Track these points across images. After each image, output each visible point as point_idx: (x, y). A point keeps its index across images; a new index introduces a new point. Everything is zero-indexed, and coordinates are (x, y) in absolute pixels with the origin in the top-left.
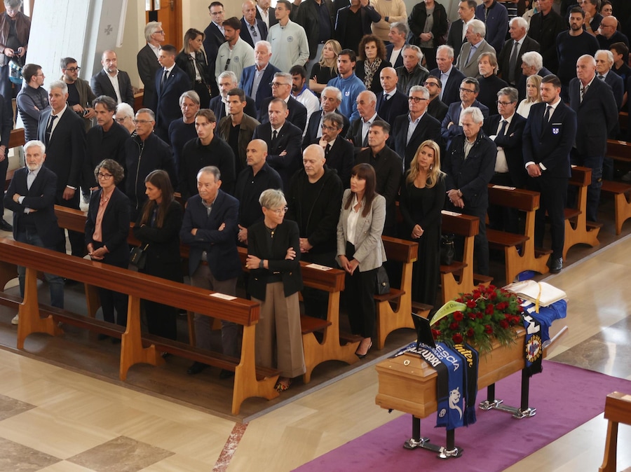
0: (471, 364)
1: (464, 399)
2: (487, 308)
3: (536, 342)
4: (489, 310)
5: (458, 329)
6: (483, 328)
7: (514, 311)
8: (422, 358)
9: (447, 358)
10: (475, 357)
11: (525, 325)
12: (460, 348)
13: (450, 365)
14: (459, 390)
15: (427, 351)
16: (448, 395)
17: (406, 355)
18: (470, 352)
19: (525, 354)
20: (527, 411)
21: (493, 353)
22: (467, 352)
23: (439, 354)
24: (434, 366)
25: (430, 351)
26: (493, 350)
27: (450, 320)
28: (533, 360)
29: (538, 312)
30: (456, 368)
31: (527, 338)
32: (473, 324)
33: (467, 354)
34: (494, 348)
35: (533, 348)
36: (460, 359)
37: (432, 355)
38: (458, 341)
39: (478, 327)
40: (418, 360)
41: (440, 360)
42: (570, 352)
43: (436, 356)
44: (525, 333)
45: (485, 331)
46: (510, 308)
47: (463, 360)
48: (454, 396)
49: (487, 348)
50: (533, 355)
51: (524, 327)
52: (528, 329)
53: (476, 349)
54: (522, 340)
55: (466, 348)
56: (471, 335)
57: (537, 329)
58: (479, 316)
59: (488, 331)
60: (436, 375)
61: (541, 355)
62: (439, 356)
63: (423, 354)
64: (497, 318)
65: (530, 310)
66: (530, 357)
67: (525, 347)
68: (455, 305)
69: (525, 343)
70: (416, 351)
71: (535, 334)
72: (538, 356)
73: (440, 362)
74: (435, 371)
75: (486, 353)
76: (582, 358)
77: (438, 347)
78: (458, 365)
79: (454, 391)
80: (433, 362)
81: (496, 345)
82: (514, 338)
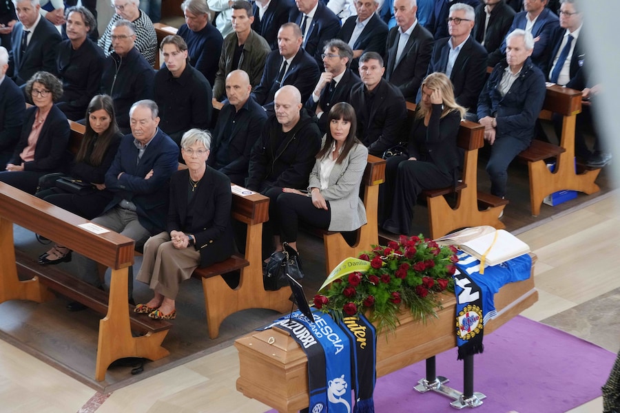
0: (365, 344)
1: (353, 391)
2: (398, 269)
3: (473, 314)
4: (401, 271)
5: (352, 296)
6: (387, 296)
7: (441, 272)
8: (293, 335)
9: (328, 337)
10: (370, 337)
11: (456, 291)
12: (351, 323)
13: (330, 346)
14: (345, 379)
15: (302, 326)
16: (326, 386)
17: (274, 329)
18: (364, 328)
19: (456, 329)
20: (471, 399)
21: (399, 330)
22: (361, 328)
23: (319, 330)
24: (306, 347)
25: (305, 325)
26: (400, 325)
27: (343, 283)
28: (468, 337)
29: (482, 273)
30: (338, 351)
31: (458, 310)
32: (374, 290)
33: (358, 331)
34: (402, 323)
35: (469, 321)
36: (347, 339)
37: (307, 331)
38: (349, 312)
39: (381, 295)
40: (287, 337)
41: (316, 339)
42: (575, 311)
43: (312, 334)
44: (455, 302)
45: (390, 300)
46: (435, 267)
47: (351, 339)
48: (337, 388)
49: (390, 323)
50: (469, 330)
51: (454, 293)
52: (460, 297)
53: (375, 324)
54: (452, 310)
55: (360, 323)
56: (370, 305)
57: (476, 296)
58: (386, 279)
59: (395, 300)
60: (306, 360)
61: (482, 331)
62: (317, 334)
63: (294, 330)
64: (411, 283)
65: (470, 271)
66: (463, 334)
67: (455, 321)
68: (355, 264)
69: (456, 315)
70: (286, 326)
71: (471, 304)
72: (477, 331)
73: (315, 342)
74: (305, 355)
75: (389, 330)
76: (586, 320)
77: (319, 320)
78: (342, 346)
79: (337, 380)
80: (305, 342)
81: (406, 318)
82: (435, 310)
